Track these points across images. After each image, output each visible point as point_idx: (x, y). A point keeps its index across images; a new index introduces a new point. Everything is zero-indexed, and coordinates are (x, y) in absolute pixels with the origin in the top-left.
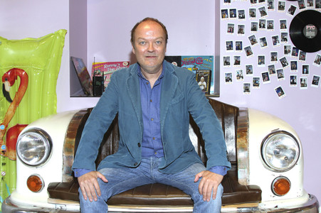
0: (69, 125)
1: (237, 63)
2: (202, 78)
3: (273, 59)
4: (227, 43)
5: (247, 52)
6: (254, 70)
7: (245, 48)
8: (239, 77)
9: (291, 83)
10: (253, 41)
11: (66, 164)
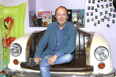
0: (28, 41)
1: (92, 15)
2: (80, 18)
3: (106, 13)
4: (88, 7)
5: (96, 10)
6: (98, 18)
7: (95, 9)
8: (92, 20)
9: (113, 23)
10: (98, 6)
11: (27, 56)
